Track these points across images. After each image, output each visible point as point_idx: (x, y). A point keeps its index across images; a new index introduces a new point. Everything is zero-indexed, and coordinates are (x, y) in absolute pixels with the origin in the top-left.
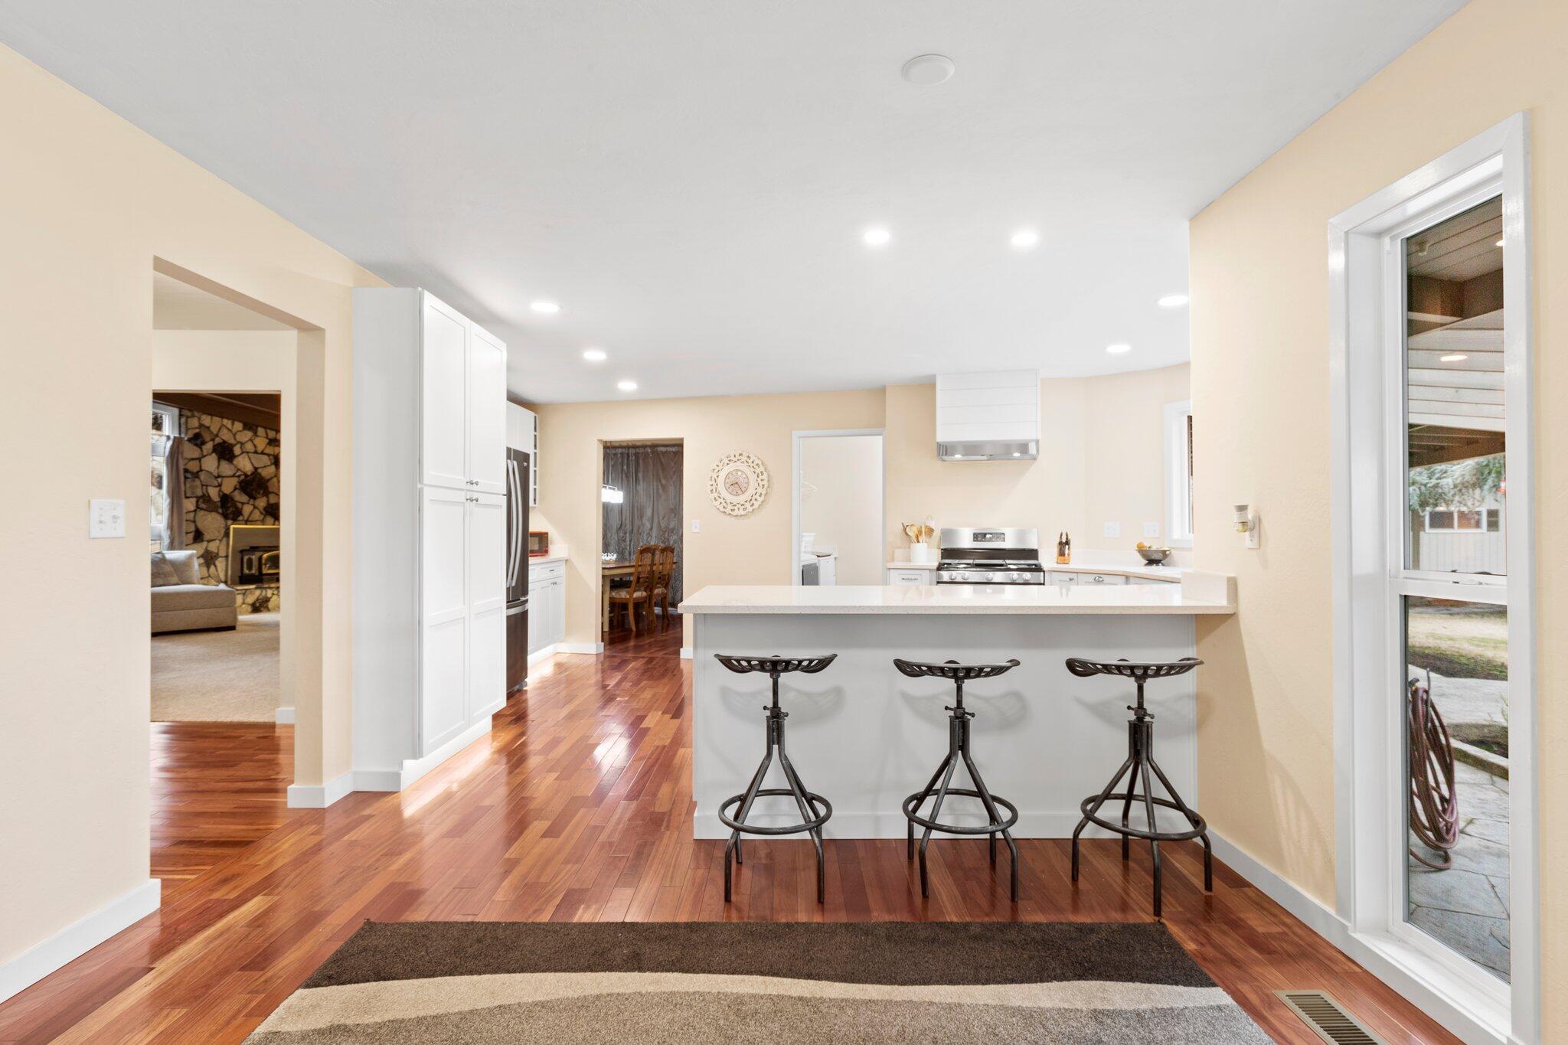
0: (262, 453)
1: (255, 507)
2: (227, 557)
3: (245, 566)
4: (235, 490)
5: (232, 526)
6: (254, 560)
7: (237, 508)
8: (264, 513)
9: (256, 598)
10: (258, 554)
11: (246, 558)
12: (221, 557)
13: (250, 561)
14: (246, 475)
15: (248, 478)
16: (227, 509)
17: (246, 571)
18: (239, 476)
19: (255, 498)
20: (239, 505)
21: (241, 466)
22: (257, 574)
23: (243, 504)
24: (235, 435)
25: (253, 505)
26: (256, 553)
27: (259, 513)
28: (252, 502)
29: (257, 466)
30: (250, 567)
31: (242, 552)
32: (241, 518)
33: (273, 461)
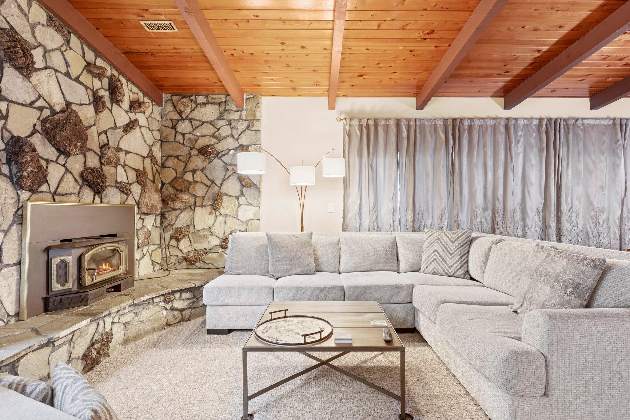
0: (77, 80)
1: (67, 171)
2: (19, 263)
3: (54, 277)
4: (32, 134)
5: (29, 204)
6: (70, 264)
7: (40, 168)
8: (80, 181)
9: (89, 341)
10: (77, 252)
11: (56, 261)
12: (7, 266)
13: (64, 265)
14: (54, 112)
15: (56, 117)
16: (21, 167)
17: (56, 287)
18: (41, 109)
19: (67, 154)
20: (43, 163)
21: (43, 91)
22: (75, 288)
23: (48, 161)
24: (33, 27)
25: (64, 165)
26: (73, 251)
27: (73, 181)
28: (62, 159)
29: (69, 99)
30: (64, 279)
31: (47, 250)
32: (44, 188)
33: (92, 99)
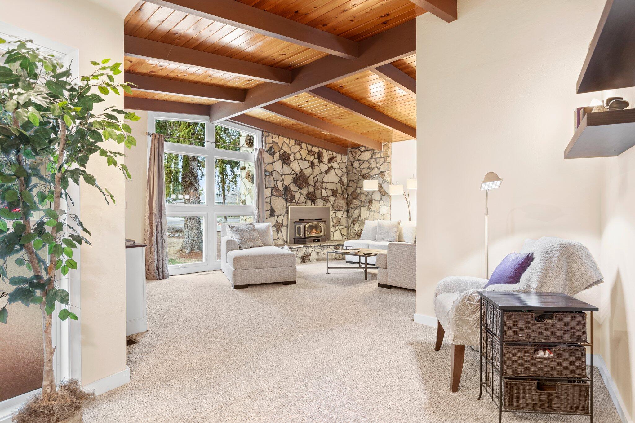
0: (305, 160)
1: (301, 194)
2: (287, 226)
3: (297, 232)
4: (291, 184)
5: (290, 207)
6: (301, 228)
7: (292, 195)
8: (306, 198)
9: (303, 253)
10: (304, 224)
11: (297, 226)
12: (284, 226)
13: (299, 228)
14: (297, 174)
15: (298, 176)
16: (287, 195)
17: (297, 235)
18: (293, 174)
19: (301, 189)
20: (293, 193)
21: (294, 168)
22: (303, 237)
23: (295, 192)
24: (290, 148)
25: (300, 193)
26: (303, 223)
27: (303, 198)
28: (300, 191)
29: (302, 168)
30: (299, 233)
31: (295, 222)
32: (294, 201)
33: (310, 165)
